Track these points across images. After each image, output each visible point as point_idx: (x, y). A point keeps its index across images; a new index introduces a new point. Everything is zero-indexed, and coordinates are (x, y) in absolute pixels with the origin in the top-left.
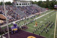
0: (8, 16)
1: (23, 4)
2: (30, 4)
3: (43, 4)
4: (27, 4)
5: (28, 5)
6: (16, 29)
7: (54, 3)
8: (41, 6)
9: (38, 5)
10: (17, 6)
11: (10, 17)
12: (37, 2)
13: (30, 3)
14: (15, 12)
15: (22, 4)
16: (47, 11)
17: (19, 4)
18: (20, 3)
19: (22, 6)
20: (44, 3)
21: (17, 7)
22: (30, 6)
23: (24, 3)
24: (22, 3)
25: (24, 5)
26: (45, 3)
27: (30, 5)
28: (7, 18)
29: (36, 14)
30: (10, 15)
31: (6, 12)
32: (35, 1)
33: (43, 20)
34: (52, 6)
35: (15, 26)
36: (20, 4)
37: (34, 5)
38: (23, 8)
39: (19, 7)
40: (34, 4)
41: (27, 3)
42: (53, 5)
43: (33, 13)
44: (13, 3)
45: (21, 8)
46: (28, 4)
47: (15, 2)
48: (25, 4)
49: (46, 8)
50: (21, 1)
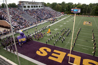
0: (13, 23)
1: (32, 7)
3: (58, 7)
4: (37, 7)
5: (38, 8)
6: (24, 39)
7: (71, 6)
8: (55, 10)
9: (52, 8)
12: (50, 4)
13: (41, 5)
14: (22, 17)
16: (62, 15)
17: (27, 7)
19: (30, 9)
20: (59, 5)
21: (25, 10)
23: (33, 5)
24: (30, 5)
27: (41, 8)
29: (49, 19)
32: (48, 3)
33: (58, 27)
34: (69, 10)
35: (22, 35)
37: (46, 8)
38: (33, 12)
39: (26, 10)
40: (47, 6)
41: (38, 5)
43: (46, 19)
44: (18, 4)
45: (30, 11)
46: (40, 7)
47: (21, 4)
48: (35, 7)
49: (61, 12)
50: (29, 3)
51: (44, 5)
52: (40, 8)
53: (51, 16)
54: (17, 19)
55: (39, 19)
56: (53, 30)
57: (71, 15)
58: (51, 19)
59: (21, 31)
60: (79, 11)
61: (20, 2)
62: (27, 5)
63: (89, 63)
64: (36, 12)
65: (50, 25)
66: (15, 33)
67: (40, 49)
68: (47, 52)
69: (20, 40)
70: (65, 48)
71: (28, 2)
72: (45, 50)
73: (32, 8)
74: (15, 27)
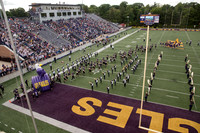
0: (21, 49)
1: (59, 14)
2: (79, 13)
3: (112, 13)
4: (69, 14)
5: (72, 16)
6: (45, 84)
7: (140, 10)
8: (107, 19)
9: (101, 15)
10: (42, 19)
11: (26, 52)
12: (97, 8)
13: (77, 11)
14: (40, 37)
15: (56, 15)
16: (123, 30)
17: (48, 15)
18: (52, 11)
20: (114, 9)
22: (78, 19)
23: (62, 11)
24: (55, 12)
25: (62, 17)
26: (118, 10)
27: (78, 16)
28: (16, 56)
29: (95, 40)
30: (25, 45)
31: (12, 38)
32: (92, 6)
35: (41, 74)
36: (52, 15)
37: (89, 16)
40: (90, 12)
41: (72, 11)
44: (31, 11)
45: (54, 24)
46: (75, 13)
47: (37, 8)
48: (64, 14)
49: (120, 23)
50: (53, 6)
51: (84, 9)
52: (75, 17)
53: (100, 32)
54: (28, 42)
55: (75, 39)
58: (99, 38)
59: (38, 66)
60: (157, 21)
61: (34, 5)
62: (48, 12)
63: (181, 125)
64: (68, 25)
65: (99, 51)
66: (25, 71)
67: (79, 102)
68: (94, 107)
69: (36, 85)
70: (131, 96)
71: (50, 5)
72: (90, 103)
73: (59, 18)
74: (25, 58)
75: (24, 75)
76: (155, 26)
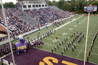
1: (34, 6)
2: (46, 6)
3: (66, 5)
4: (40, 6)
5: (42, 7)
6: (24, 47)
7: (84, 3)
8: (63, 9)
9: (59, 7)
11: (14, 28)
12: (56, 3)
13: (45, 4)
14: (22, 19)
15: (32, 6)
16: (72, 16)
17: (27, 6)
18: (29, 4)
20: (67, 3)
21: (25, 11)
22: (45, 9)
23: (35, 4)
24: (32, 4)
26: (70, 4)
27: (45, 7)
29: (55, 21)
30: (13, 24)
31: (6, 19)
32: (54, 1)
34: (80, 9)
35: (22, 41)
36: (30, 6)
37: (51, 7)
38: (34, 13)
39: (27, 11)
40: (52, 5)
41: (41, 4)
42: (81, 6)
44: (17, 4)
46: (43, 6)
47: (20, 2)
48: (37, 6)
49: (71, 11)
50: (30, 2)
52: (43, 8)
54: (15, 22)
56: (61, 35)
57: (83, 15)
59: (21, 37)
60: (95, 9)
67: (44, 60)
68: (53, 63)
72: (51, 61)
74: (13, 31)
75: (12, 42)
76: (94, 13)
